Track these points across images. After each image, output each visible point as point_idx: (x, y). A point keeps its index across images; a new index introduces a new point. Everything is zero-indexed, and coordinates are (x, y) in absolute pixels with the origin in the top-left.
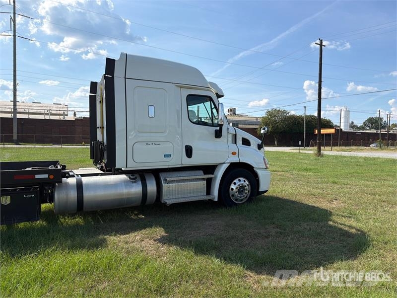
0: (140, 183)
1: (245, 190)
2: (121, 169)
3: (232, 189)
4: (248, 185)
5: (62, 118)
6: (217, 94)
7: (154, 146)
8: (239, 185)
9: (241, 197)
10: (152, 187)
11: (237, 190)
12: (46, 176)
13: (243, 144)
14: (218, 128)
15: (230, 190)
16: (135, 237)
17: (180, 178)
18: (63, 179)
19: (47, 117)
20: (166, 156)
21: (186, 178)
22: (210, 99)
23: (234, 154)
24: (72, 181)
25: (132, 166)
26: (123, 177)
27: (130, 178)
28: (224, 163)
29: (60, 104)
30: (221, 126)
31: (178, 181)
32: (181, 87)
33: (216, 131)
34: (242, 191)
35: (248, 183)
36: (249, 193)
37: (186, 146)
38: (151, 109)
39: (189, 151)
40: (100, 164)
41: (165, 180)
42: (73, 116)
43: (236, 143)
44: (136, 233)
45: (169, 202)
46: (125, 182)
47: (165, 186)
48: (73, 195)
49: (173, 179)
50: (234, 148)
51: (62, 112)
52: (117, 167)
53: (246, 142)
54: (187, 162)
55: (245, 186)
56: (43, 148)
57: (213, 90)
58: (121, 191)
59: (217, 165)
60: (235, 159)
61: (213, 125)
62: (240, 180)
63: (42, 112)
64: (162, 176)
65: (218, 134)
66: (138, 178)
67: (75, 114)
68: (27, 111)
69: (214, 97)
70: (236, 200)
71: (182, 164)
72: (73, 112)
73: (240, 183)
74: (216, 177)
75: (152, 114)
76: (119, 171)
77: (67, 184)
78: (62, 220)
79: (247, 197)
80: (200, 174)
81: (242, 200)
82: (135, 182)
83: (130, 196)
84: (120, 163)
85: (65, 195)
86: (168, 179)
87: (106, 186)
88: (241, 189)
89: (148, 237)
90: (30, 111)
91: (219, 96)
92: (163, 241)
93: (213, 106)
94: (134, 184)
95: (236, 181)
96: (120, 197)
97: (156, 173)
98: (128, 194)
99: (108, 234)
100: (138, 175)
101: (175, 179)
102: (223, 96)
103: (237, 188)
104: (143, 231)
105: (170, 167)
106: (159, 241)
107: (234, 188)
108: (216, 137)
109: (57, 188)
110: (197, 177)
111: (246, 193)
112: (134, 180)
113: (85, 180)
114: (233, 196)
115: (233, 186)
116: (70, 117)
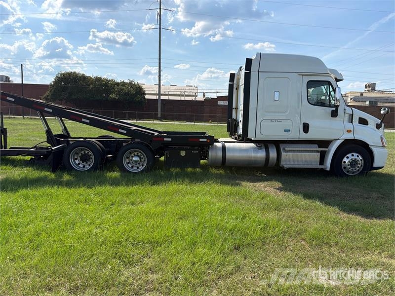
0: (264, 150)
1: (357, 164)
2: (251, 139)
3: (345, 162)
4: (361, 160)
5: (193, 98)
6: (336, 79)
7: (277, 123)
8: (352, 159)
9: (352, 170)
10: (273, 154)
11: (349, 163)
12: (205, 140)
13: (359, 123)
14: (334, 109)
15: (343, 163)
16: (260, 185)
17: (297, 149)
18: (214, 143)
19: (182, 98)
20: (285, 131)
21: (302, 149)
22: (329, 83)
23: (349, 131)
24: (219, 145)
25: (259, 137)
26: (252, 145)
27: (257, 146)
28: (338, 139)
29: (192, 86)
30: (337, 107)
31: (295, 151)
32: (303, 75)
33: (333, 111)
34: (354, 164)
35: (361, 158)
36: (362, 167)
37: (304, 124)
38: (277, 94)
39: (306, 128)
40: (234, 136)
41: (284, 149)
42: (202, 96)
43: (352, 122)
44: (261, 183)
45: (286, 166)
46: (253, 148)
47: (283, 154)
48: (220, 154)
49: (290, 149)
50: (349, 126)
51: (194, 94)
52: (249, 137)
53: (363, 122)
54: (304, 136)
55: (358, 161)
56: (181, 124)
57: (333, 76)
58: (251, 155)
59: (332, 141)
60: (350, 136)
61: (330, 106)
62: (353, 155)
63: (179, 93)
64: (282, 146)
65: (334, 114)
66: (263, 147)
67: (204, 95)
68: (167, 93)
69: (333, 82)
70: (348, 172)
71: (299, 138)
72: (203, 93)
73: (353, 157)
74: (329, 151)
75: (277, 98)
76: (250, 141)
77: (216, 146)
78: (211, 170)
79: (358, 170)
80: (315, 147)
81: (353, 173)
82: (261, 149)
83: (257, 159)
84: (251, 135)
85: (215, 154)
86: (286, 149)
87: (241, 150)
88: (354, 163)
89: (269, 186)
90: (170, 93)
91: (337, 80)
92: (280, 189)
93: (331, 89)
94: (260, 151)
95: (349, 155)
96: (250, 159)
97: (277, 144)
98: (255, 157)
99: (242, 181)
100: (264, 144)
101: (292, 149)
102: (342, 80)
103: (349, 162)
104: (266, 183)
105: (288, 139)
106: (278, 189)
107: (347, 162)
108: (332, 116)
109: (210, 149)
110: (312, 149)
111: (358, 167)
112: (260, 148)
113: (227, 145)
114: (345, 168)
115: (345, 159)
116: (200, 98)
